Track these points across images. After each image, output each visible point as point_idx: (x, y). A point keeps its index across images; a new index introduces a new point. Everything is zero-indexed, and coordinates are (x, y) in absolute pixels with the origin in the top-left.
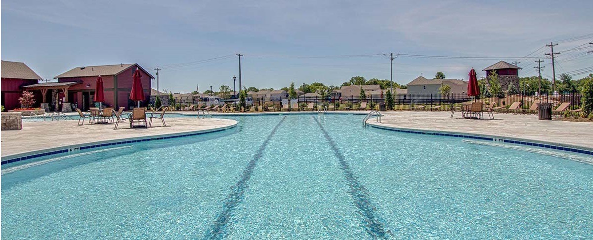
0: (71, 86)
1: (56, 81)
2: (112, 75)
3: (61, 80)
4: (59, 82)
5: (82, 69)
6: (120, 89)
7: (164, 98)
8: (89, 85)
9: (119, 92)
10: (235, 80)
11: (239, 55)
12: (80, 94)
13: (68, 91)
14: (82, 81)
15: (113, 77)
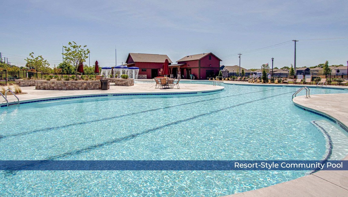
0: (181, 66)
1: (177, 63)
2: (197, 60)
3: (179, 63)
4: (178, 64)
5: (188, 57)
6: (201, 68)
7: (226, 73)
8: (189, 65)
9: (201, 69)
10: (273, 60)
11: (295, 41)
12: (185, 70)
13: (180, 68)
14: (186, 63)
15: (198, 61)
